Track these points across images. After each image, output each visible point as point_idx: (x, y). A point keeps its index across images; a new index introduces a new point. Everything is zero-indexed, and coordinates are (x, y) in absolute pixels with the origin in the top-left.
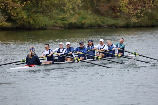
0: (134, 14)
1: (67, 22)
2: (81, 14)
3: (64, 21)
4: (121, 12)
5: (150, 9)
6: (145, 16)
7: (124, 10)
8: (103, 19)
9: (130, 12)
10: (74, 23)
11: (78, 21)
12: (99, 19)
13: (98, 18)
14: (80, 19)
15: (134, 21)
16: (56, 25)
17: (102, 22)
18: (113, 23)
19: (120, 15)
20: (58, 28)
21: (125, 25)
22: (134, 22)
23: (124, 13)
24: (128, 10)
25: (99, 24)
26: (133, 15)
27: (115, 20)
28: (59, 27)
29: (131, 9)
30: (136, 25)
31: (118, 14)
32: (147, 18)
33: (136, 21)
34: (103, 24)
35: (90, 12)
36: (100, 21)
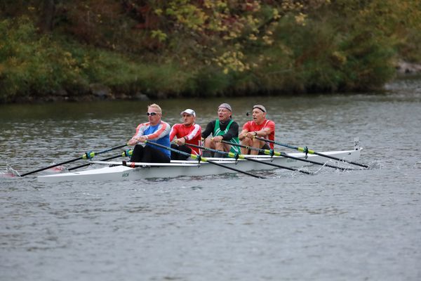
0: (233, 35)
4: (172, 25)
5: (303, 11)
6: (282, 47)
7: (184, 15)
8: (91, 60)
9: (211, 26)
12: (74, 61)
13: (68, 54)
15: (231, 66)
17: (87, 71)
18: (136, 78)
19: (167, 41)
21: (192, 87)
22: (231, 72)
23: (185, 33)
24: (202, 17)
25: (75, 81)
26: (226, 38)
27: (145, 61)
29: (217, 14)
30: (242, 85)
31: (157, 36)
32: (288, 52)
33: (239, 66)
34: (93, 80)
35: (26, 27)
36: (77, 70)
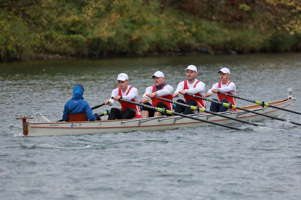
0: (298, 8)
1: (84, 36)
2: (127, 11)
3: (74, 33)
4: (254, 1)
8: (197, 27)
9: (283, 2)
10: (106, 40)
11: (118, 33)
12: (185, 28)
13: (182, 23)
14: (126, 27)
15: (296, 30)
16: (49, 45)
17: (194, 35)
18: (229, 39)
20: (58, 55)
21: (268, 45)
22: (296, 34)
25: (186, 42)
26: (294, 11)
27: (234, 28)
28: (60, 54)
34: (199, 41)
35: (155, 4)
36: (188, 34)
